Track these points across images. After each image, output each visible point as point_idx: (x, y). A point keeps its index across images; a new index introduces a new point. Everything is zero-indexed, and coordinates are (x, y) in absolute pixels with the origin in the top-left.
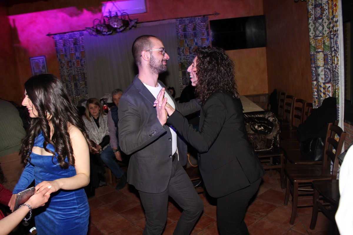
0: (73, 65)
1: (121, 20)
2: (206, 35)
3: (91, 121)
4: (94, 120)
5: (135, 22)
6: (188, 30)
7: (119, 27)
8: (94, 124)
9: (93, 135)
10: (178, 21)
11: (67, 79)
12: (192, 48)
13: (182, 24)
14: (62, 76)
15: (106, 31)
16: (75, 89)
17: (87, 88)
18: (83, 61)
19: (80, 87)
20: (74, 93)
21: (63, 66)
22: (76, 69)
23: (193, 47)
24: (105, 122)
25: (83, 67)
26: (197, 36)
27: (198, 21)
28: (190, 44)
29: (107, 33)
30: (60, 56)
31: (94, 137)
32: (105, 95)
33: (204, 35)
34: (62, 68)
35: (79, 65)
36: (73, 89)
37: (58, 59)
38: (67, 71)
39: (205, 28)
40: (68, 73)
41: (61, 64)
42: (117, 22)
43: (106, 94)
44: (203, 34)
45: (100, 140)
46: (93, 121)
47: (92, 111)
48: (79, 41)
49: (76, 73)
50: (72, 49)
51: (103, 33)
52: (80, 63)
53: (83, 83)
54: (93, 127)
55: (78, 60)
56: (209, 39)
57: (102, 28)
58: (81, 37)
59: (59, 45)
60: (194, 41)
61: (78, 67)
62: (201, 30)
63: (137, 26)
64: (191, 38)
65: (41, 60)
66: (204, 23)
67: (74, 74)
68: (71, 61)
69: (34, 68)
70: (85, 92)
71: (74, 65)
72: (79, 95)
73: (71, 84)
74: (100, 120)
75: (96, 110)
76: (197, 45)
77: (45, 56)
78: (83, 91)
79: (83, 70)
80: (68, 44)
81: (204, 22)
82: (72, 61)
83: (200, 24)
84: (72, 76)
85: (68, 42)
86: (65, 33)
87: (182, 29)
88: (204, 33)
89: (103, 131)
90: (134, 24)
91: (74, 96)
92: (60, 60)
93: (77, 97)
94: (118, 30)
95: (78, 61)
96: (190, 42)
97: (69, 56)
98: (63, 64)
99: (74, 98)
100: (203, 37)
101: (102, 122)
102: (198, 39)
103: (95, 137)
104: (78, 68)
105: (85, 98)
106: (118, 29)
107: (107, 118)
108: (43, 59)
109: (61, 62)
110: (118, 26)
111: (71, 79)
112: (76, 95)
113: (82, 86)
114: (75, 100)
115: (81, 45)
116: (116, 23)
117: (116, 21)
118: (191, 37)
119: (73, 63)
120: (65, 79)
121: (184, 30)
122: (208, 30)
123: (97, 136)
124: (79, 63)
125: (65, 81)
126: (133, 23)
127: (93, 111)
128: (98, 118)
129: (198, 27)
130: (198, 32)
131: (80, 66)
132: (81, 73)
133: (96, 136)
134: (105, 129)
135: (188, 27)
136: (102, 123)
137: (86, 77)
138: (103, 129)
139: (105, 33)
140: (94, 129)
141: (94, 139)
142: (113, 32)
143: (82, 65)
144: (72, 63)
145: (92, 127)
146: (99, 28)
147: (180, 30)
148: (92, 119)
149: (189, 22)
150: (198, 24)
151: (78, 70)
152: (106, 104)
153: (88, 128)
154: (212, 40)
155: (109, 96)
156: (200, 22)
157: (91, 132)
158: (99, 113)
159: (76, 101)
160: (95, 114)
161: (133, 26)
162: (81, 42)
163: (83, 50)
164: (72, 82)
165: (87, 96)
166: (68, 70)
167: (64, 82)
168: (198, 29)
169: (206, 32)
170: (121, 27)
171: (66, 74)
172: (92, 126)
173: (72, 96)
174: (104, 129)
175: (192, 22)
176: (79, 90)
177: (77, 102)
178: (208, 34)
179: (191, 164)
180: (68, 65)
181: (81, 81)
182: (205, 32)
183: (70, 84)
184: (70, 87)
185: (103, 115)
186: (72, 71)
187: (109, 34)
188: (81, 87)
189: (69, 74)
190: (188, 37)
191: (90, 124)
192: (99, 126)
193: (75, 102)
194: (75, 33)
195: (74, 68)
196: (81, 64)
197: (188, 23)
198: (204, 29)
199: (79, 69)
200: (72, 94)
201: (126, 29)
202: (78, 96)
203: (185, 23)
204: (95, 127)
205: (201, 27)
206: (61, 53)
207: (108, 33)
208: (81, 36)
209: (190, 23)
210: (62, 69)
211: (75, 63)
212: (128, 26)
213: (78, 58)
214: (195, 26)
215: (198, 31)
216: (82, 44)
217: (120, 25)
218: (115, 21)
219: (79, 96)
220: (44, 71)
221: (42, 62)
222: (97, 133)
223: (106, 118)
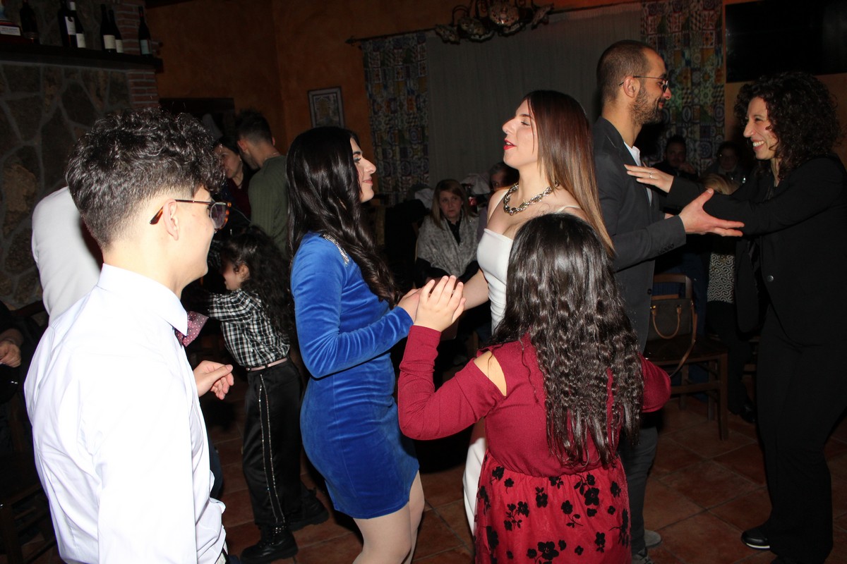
0: (398, 108)
1: (516, 8)
2: (714, 41)
3: (443, 229)
4: (449, 228)
5: (545, 12)
6: (669, 30)
7: (509, 24)
8: (449, 234)
9: (447, 258)
10: (646, 8)
11: (386, 137)
12: (677, 74)
13: (655, 15)
14: (374, 132)
15: (481, 32)
16: (401, 162)
17: (427, 159)
18: (422, 100)
19: (412, 157)
20: (399, 170)
21: (378, 111)
22: (406, 117)
23: (678, 71)
24: (474, 231)
25: (422, 112)
26: (691, 43)
27: (695, 6)
28: (673, 63)
29: (480, 37)
30: (372, 88)
31: (448, 264)
32: (469, 176)
33: (710, 43)
34: (375, 113)
35: (412, 109)
36: (396, 161)
37: (368, 95)
38: (385, 121)
39: (714, 24)
40: (388, 126)
41: (373, 105)
42: (506, 12)
43: (470, 174)
44: (707, 39)
45: (460, 271)
46: (447, 228)
47: (446, 207)
48: (414, 53)
49: (406, 125)
50: (398, 73)
51: (472, 37)
52: (415, 104)
53: (419, 148)
54: (448, 242)
55: (410, 97)
56: (721, 52)
57: (472, 25)
58: (419, 46)
59: (371, 64)
60: (683, 55)
61: (411, 112)
62: (703, 30)
63: (550, 21)
64: (677, 49)
65: (331, 96)
66: (712, 13)
67: (400, 128)
68: (394, 99)
69: (315, 114)
70: (422, 168)
71: (401, 109)
72: (409, 175)
73: (393, 151)
74: (461, 227)
75: (455, 205)
76: (690, 66)
77: (340, 87)
78: (419, 167)
79: (422, 118)
80: (392, 60)
81: (713, 9)
82: (398, 98)
83: (700, 15)
84: (396, 131)
85: (391, 55)
86: (386, 37)
87: (656, 27)
88: (709, 36)
89: (468, 251)
90: (544, 17)
91: (399, 176)
92: (371, 96)
93: (404, 178)
94: (507, 31)
95: (411, 100)
96: (673, 58)
97: (392, 88)
98: (378, 104)
99: (398, 180)
100: (705, 47)
101: (467, 231)
102: (692, 50)
103: (451, 263)
104: (411, 114)
105: (422, 182)
106: (505, 28)
107: (477, 224)
108: (335, 95)
109: (374, 101)
110: (507, 21)
111: (393, 140)
112: (403, 175)
113: (417, 154)
114: (400, 184)
115: (419, 63)
116: (503, 16)
117: (504, 9)
118: (675, 47)
119: (400, 103)
120: (382, 138)
121: (661, 29)
122: (719, 29)
123: (454, 261)
124: (412, 104)
125: (380, 144)
126: (541, 15)
127: (449, 207)
128: (458, 223)
129: (694, 21)
130: (693, 34)
131: (415, 110)
132: (417, 126)
133: (452, 261)
134: (472, 247)
135: (670, 22)
136: (466, 235)
137: (427, 134)
138: (467, 247)
139: (477, 37)
140: (449, 246)
141: (448, 267)
142: (493, 35)
143: (418, 109)
144: (398, 103)
145: (444, 241)
146: (464, 27)
147: (650, 29)
148: (444, 224)
149: (674, 9)
150: (694, 15)
151: (409, 118)
152: (472, 196)
153: (437, 242)
154: (729, 53)
155: (477, 180)
156: (701, 8)
157: (443, 252)
158: (461, 211)
159: (402, 188)
160: (452, 215)
161: (541, 21)
162: (419, 56)
163: (423, 75)
164: (396, 145)
165: (428, 177)
166: (388, 118)
167: (379, 146)
168: (694, 27)
169: (714, 35)
170: (513, 24)
171: (383, 127)
172: (444, 239)
173: (393, 176)
174: (470, 247)
175: (681, 9)
176: (409, 163)
177: (405, 190)
178: (719, 39)
179: (659, 333)
180: (388, 106)
181: (415, 145)
182: (712, 34)
183: (391, 149)
184: (391, 156)
185: (469, 217)
186: (396, 121)
187: (484, 40)
188: (416, 157)
189: (390, 128)
190: (668, 46)
191: (441, 234)
192: (458, 241)
193: (400, 189)
194: (407, 35)
195: (402, 114)
196: (417, 105)
197: (671, 12)
198: (711, 27)
199: (412, 116)
200: (395, 173)
201: (523, 29)
202: (407, 176)
203: (663, 12)
204: (450, 242)
205: (701, 20)
206: (376, 82)
207: (483, 37)
208: (419, 43)
209: (675, 12)
210: (376, 116)
211: (405, 103)
212: (528, 22)
213: (411, 92)
214: (687, 20)
215: (695, 32)
216: (421, 61)
217: (513, 19)
218: (502, 11)
219: (408, 178)
220: (336, 119)
221: (334, 101)
222: (455, 254)
223: (474, 223)
